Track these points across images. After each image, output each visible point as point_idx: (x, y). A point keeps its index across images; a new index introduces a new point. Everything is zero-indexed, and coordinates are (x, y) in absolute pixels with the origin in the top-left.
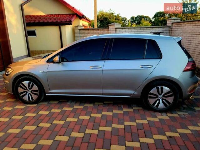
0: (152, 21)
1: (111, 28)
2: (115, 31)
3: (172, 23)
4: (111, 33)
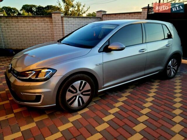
0: (20, 13)
1: (55, 16)
2: (61, 20)
3: (103, 15)
4: (56, 22)
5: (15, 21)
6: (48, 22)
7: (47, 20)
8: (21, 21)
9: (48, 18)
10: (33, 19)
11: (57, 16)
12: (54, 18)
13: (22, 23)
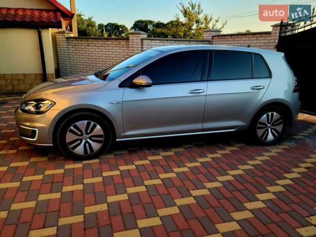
1: (133, 38)
2: (140, 44)
3: (213, 36)
4: (134, 46)
5: (84, 45)
6: (125, 46)
7: (122, 43)
8: (92, 45)
9: (124, 41)
10: (106, 43)
11: (135, 38)
12: (132, 41)
13: (93, 47)
